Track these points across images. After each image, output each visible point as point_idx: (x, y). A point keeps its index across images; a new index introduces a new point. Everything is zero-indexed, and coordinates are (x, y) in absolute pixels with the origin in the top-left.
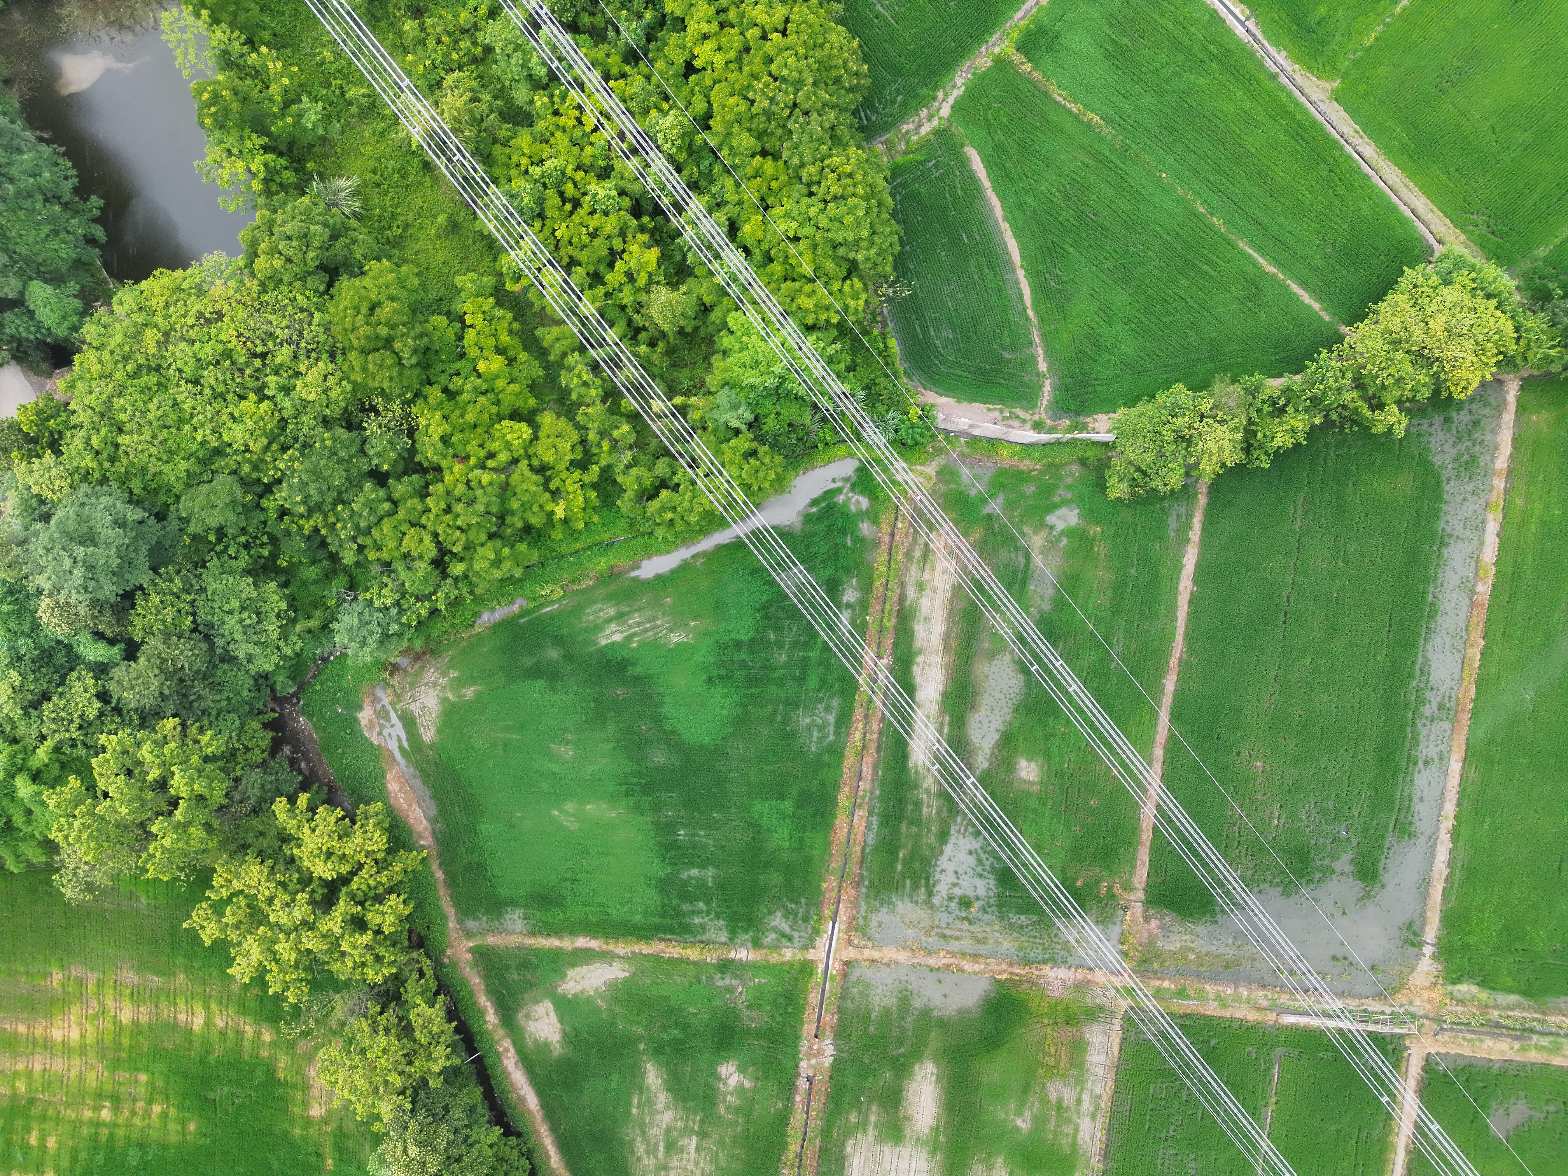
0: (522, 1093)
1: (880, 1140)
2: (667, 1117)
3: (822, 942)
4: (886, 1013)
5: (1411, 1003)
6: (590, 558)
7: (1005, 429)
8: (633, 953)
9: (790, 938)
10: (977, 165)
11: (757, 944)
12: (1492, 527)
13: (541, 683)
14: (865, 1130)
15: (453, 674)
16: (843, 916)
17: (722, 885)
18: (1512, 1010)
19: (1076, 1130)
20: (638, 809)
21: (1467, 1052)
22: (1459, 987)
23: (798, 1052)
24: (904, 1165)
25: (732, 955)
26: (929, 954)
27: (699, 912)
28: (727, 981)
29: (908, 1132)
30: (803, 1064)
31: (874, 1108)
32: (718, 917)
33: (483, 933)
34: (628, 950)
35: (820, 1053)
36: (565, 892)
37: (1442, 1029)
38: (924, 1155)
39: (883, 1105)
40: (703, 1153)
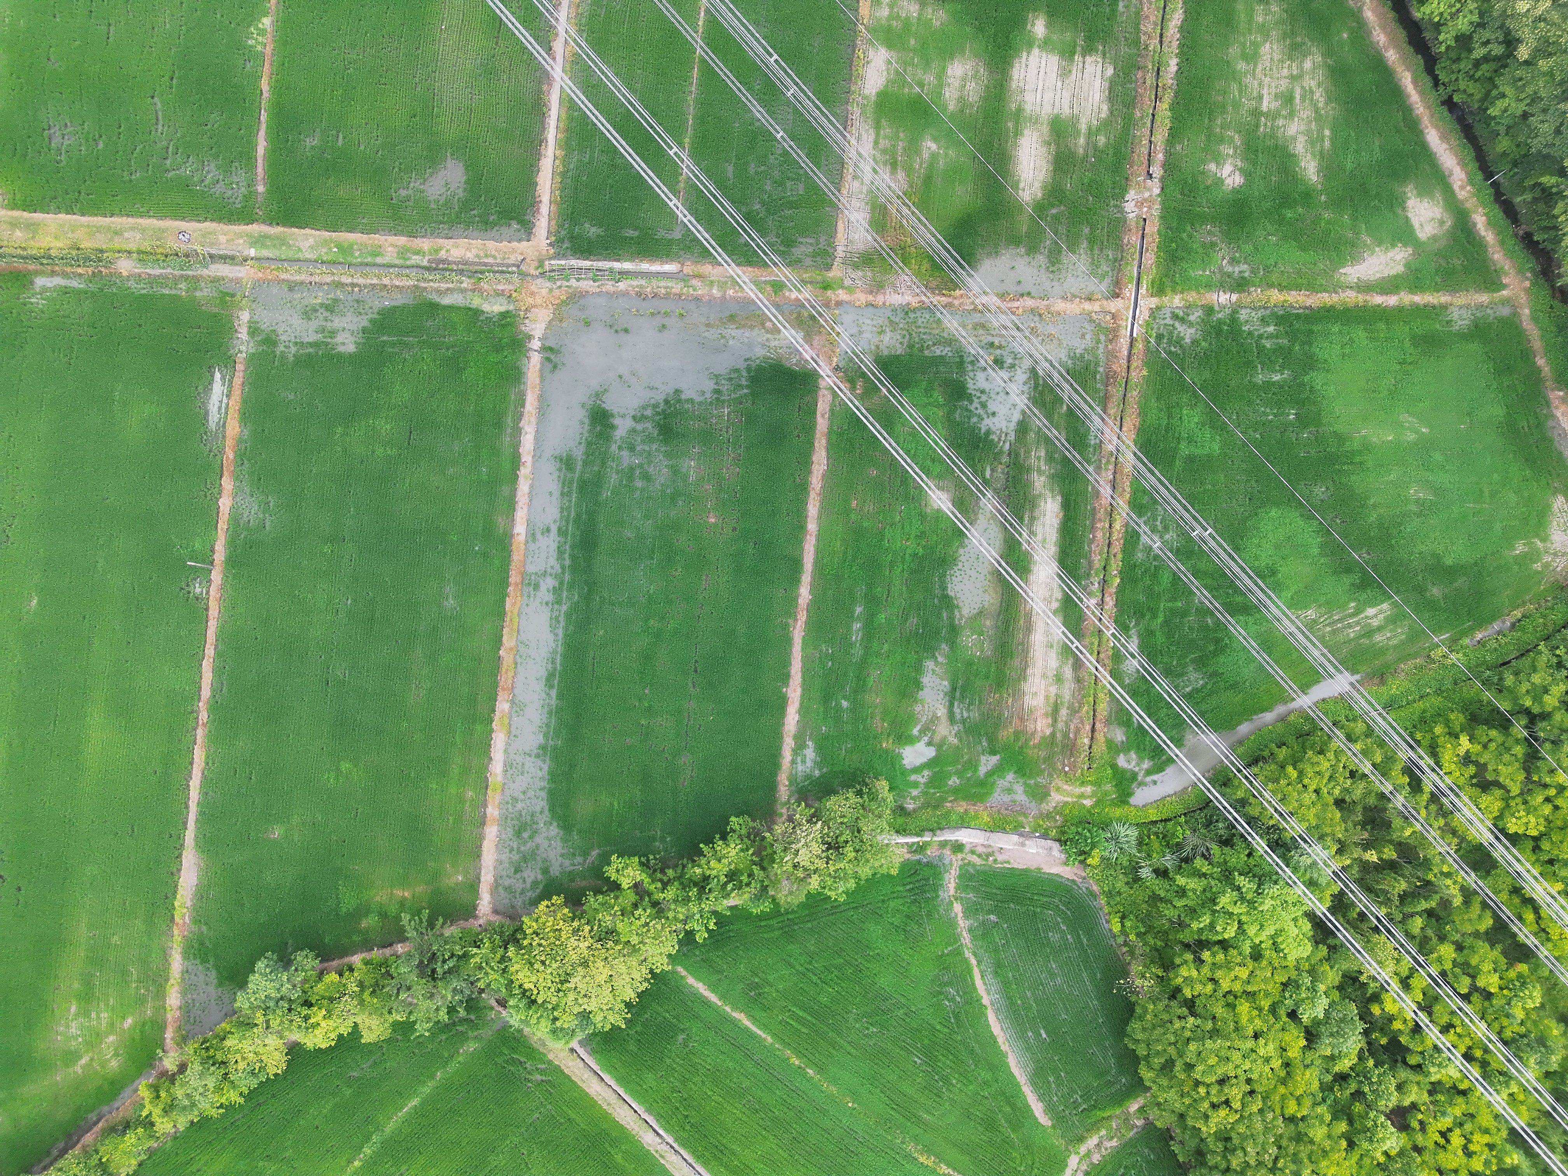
0: (1445, 146)
1: (1074, 120)
2: (1294, 128)
3: (1143, 315)
4: (1073, 247)
5: (551, 290)
6: (1409, 692)
7: (990, 842)
8: (1336, 293)
9: (1175, 317)
10: (1037, 1108)
11: (1209, 310)
12: (497, 767)
13: (1449, 561)
14: (1090, 129)
15: (1538, 566)
16: (1124, 342)
17: (1249, 364)
18: (448, 289)
19: (876, 143)
20: (1341, 438)
21: (491, 245)
22: (503, 309)
23: (1163, 203)
24: (1048, 96)
25: (1234, 297)
26: (1032, 310)
27: (1270, 336)
28: (1237, 269)
29: (1045, 129)
30: (1157, 191)
31: (1081, 151)
32: (1250, 333)
33: (1492, 305)
34: (1342, 295)
35: (1140, 204)
36: (1411, 350)
37: (518, 266)
38: (1028, 108)
39: (1072, 155)
40: (1255, 94)
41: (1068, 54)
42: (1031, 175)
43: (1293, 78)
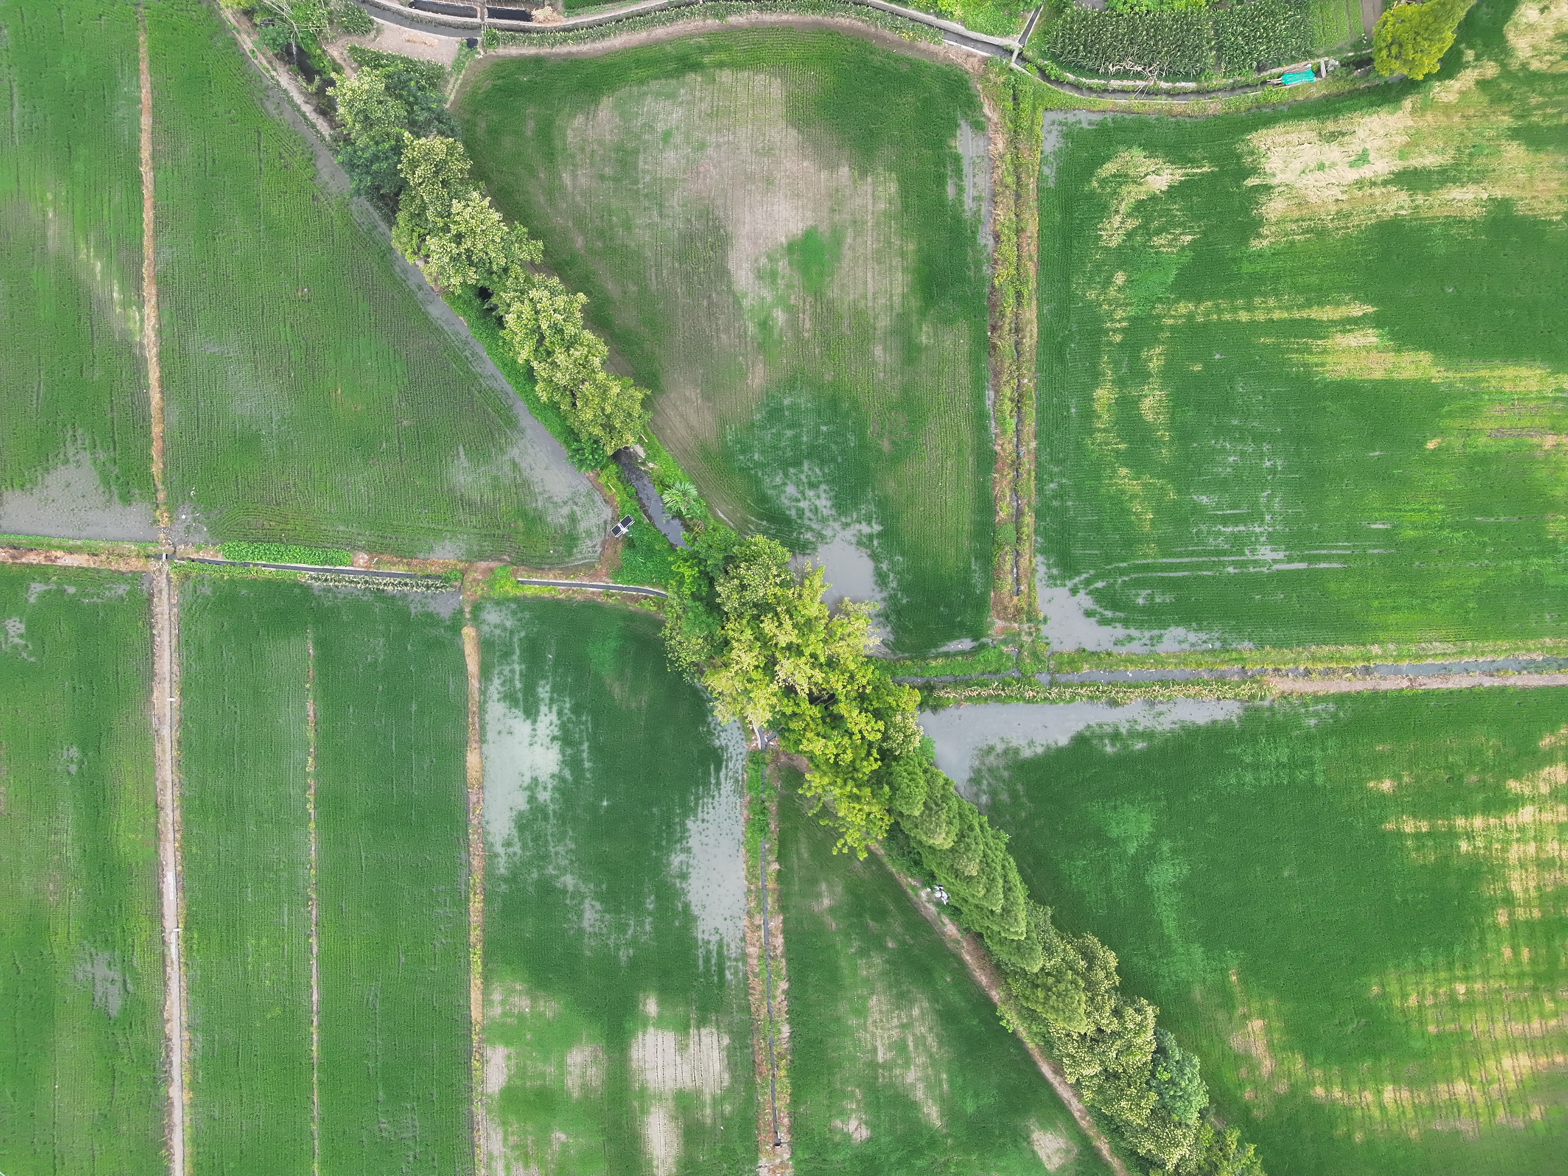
1: (698, 1093)
2: (911, 1076)
14: (714, 1098)
19: (505, 1139)
24: (670, 1072)
29: (671, 1104)
30: (787, 1156)
31: (709, 1121)
38: (651, 1086)
39: (700, 1125)
40: (869, 1047)
41: (683, 1028)
42: (663, 1152)
43: (903, 1026)
